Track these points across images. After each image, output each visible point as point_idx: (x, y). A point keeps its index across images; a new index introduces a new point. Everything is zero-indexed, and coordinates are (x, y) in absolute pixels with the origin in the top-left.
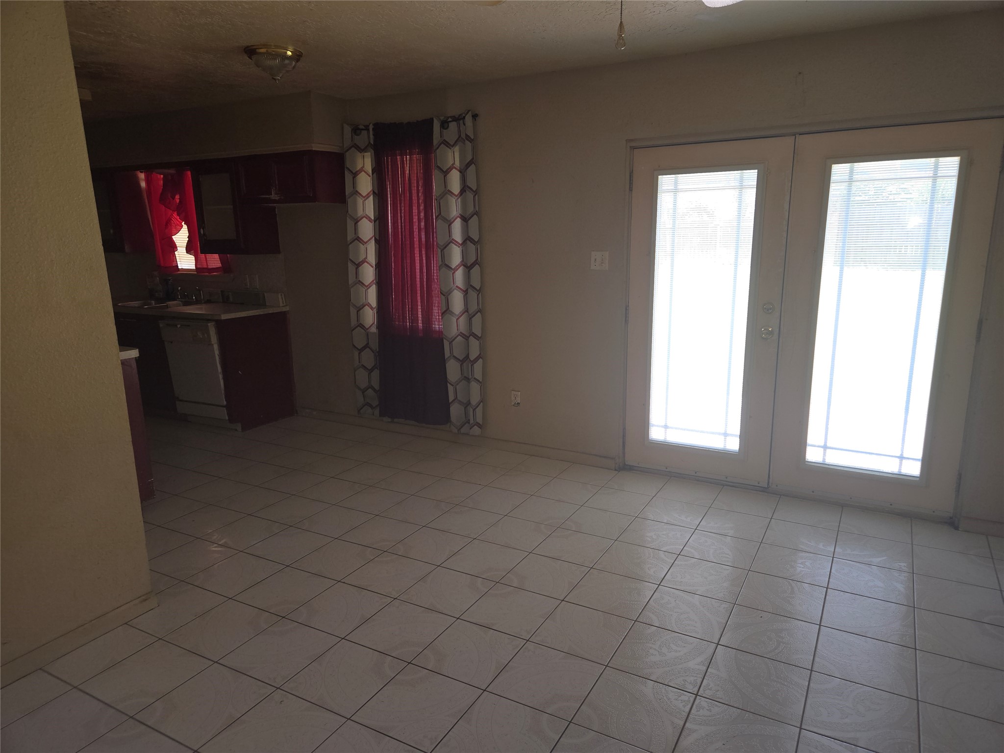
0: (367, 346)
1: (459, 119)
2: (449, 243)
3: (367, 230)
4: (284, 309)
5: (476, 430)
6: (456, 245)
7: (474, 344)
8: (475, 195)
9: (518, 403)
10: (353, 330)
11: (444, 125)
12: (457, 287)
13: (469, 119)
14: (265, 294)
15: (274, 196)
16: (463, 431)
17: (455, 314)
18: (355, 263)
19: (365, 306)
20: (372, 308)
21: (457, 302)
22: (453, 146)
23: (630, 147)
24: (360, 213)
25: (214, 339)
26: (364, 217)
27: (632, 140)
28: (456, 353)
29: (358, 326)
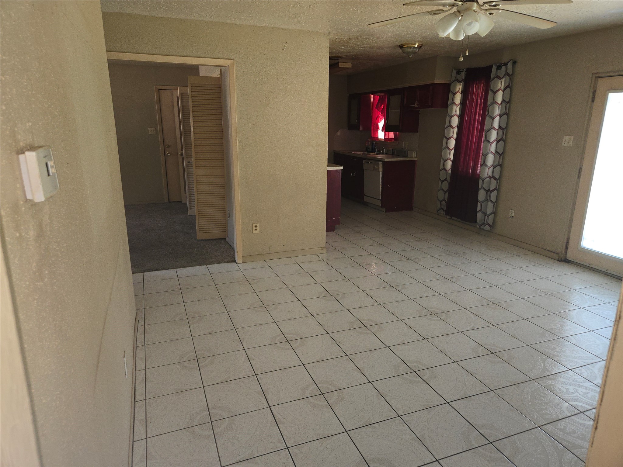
0: (446, 180)
1: (506, 64)
2: (491, 129)
3: (455, 121)
4: (415, 159)
5: (487, 228)
6: (494, 130)
7: (494, 182)
8: (507, 104)
9: (513, 217)
10: (441, 171)
11: (499, 68)
12: (491, 152)
13: (510, 65)
14: (408, 151)
15: (416, 105)
16: (482, 227)
17: (488, 166)
18: (447, 138)
19: (448, 159)
20: (451, 161)
21: (490, 160)
22: (502, 78)
23: (595, 77)
24: (454, 113)
25: (381, 170)
26: (455, 115)
27: (596, 73)
28: (485, 186)
29: (443, 169)
